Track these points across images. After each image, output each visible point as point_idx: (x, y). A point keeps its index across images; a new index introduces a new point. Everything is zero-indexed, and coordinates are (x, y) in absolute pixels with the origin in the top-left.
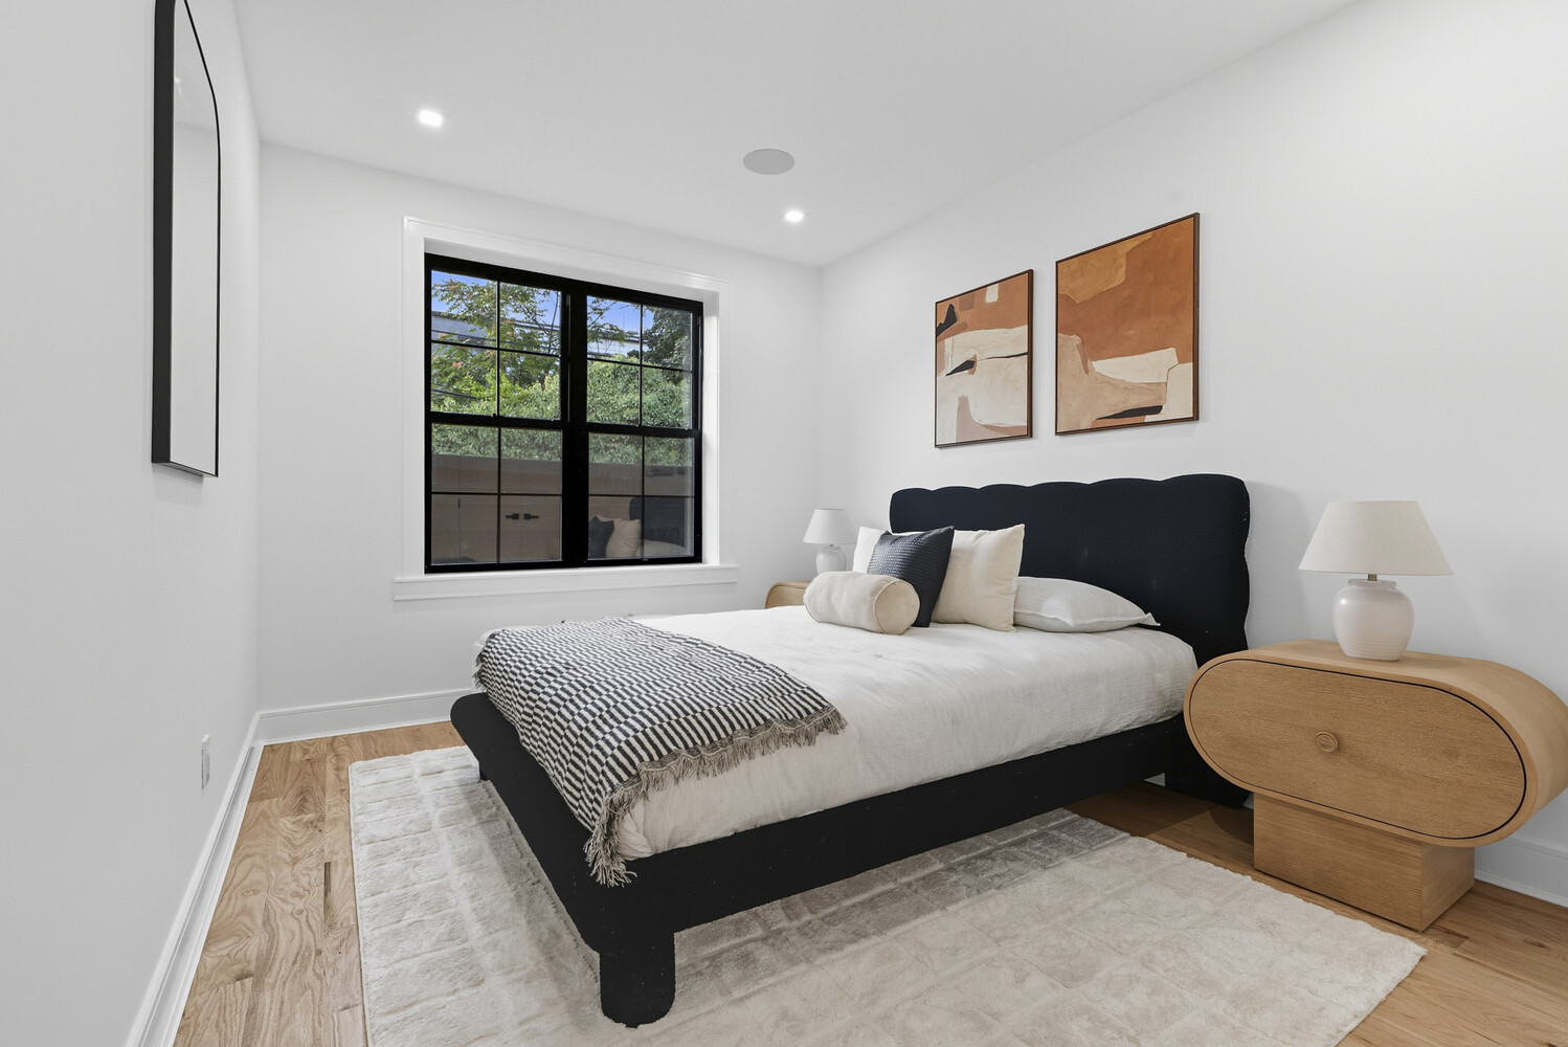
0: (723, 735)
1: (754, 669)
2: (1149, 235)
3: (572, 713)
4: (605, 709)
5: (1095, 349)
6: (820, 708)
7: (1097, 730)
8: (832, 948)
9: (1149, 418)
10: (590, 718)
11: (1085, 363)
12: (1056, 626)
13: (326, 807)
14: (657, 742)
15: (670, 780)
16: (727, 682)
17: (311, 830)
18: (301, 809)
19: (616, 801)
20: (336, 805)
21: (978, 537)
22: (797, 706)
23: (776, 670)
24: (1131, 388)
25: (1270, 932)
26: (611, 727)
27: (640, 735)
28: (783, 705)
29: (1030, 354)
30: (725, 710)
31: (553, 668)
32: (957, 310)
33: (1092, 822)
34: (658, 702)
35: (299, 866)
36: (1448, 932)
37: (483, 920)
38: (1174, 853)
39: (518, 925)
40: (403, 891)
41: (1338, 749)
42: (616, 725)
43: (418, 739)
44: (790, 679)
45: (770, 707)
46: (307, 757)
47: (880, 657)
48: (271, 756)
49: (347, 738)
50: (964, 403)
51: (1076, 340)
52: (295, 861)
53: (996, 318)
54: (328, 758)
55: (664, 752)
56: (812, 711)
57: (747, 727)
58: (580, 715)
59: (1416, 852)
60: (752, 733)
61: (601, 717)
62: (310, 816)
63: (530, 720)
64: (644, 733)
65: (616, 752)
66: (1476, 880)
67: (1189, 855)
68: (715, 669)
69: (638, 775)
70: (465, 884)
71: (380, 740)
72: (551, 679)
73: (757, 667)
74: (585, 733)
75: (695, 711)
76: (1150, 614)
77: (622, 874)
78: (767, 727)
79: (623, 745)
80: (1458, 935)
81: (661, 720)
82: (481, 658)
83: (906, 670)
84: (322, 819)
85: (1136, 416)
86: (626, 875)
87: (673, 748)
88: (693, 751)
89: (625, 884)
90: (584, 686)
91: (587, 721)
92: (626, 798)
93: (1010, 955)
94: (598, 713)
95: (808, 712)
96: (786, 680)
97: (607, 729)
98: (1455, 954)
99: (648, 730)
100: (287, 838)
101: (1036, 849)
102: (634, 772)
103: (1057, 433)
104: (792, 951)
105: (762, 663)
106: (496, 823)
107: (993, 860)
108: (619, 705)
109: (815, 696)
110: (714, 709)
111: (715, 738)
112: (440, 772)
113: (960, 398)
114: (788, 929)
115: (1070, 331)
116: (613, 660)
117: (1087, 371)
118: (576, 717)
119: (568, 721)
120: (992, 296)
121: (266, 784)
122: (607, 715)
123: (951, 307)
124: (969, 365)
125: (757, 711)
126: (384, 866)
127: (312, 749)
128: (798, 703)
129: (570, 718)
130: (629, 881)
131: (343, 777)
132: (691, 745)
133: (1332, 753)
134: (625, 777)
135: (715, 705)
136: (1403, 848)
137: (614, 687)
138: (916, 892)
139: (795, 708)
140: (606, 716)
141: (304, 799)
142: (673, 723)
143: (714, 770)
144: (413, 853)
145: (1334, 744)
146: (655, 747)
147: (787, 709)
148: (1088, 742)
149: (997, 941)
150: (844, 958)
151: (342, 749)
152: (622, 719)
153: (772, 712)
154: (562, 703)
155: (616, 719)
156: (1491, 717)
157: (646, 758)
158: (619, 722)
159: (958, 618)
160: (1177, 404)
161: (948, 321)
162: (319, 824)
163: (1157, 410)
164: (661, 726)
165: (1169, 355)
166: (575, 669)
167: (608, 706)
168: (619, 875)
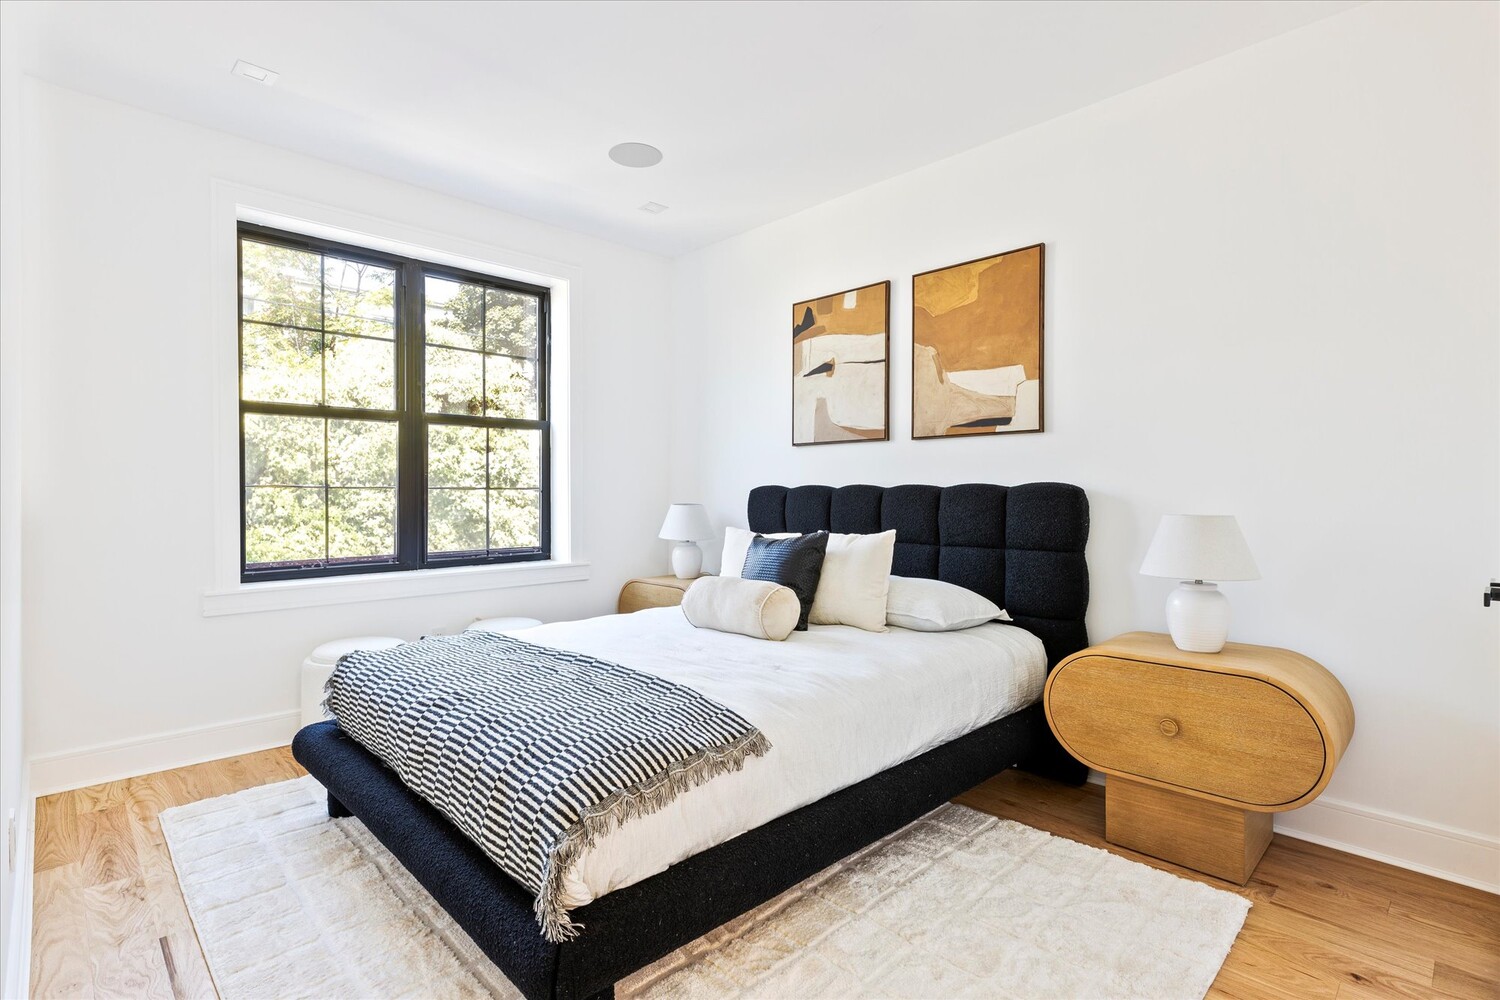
0: (659, 770)
1: (665, 690)
2: (999, 259)
3: (481, 753)
4: (523, 747)
5: (948, 362)
6: (744, 731)
7: (971, 725)
8: (763, 966)
9: (999, 428)
10: (508, 759)
11: (940, 373)
12: (928, 626)
13: (143, 869)
14: (594, 783)
15: (614, 822)
16: (646, 709)
17: (129, 898)
18: (108, 874)
19: (563, 853)
20: (154, 865)
21: (850, 541)
22: (721, 730)
23: (690, 692)
24: (983, 400)
25: (1133, 901)
26: (537, 769)
27: (574, 776)
28: (708, 731)
29: (887, 361)
30: (654, 741)
31: (442, 699)
32: (815, 312)
33: (963, 809)
34: (583, 737)
35: (126, 946)
36: (1263, 883)
37: (379, 985)
38: (1040, 833)
39: (421, 985)
40: (272, 962)
41: (1179, 733)
42: (541, 766)
43: (238, 774)
44: (706, 701)
45: (697, 735)
46: (98, 808)
47: (778, 668)
48: (49, 811)
49: (148, 778)
50: (821, 406)
51: (931, 351)
52: (120, 941)
53: (853, 326)
54: (128, 806)
55: (605, 794)
56: (738, 735)
57: (680, 759)
58: (491, 754)
59: (1240, 818)
60: (685, 764)
61: (520, 757)
62: (124, 882)
63: (420, 758)
64: (577, 773)
65: (551, 797)
66: (1275, 834)
67: (1052, 834)
68: (624, 692)
69: (580, 821)
70: (346, 945)
71: (191, 779)
72: (443, 712)
73: (668, 689)
74: (504, 775)
75: (625, 746)
76: (1004, 610)
77: (569, 926)
78: (700, 757)
79: (557, 789)
80: (1270, 885)
81: (593, 758)
82: (331, 683)
83: (809, 682)
84: (140, 884)
85: (988, 425)
86: (573, 927)
87: (613, 789)
88: (633, 788)
89: (575, 937)
90: (489, 721)
91: (504, 763)
92: (572, 849)
93: (923, 952)
94: (516, 753)
95: (734, 737)
96: (703, 702)
97: (532, 771)
98: (1271, 903)
99: (582, 771)
100: (100, 913)
101: (921, 841)
102: (575, 818)
103: (913, 438)
104: (720, 976)
105: (672, 684)
106: (365, 868)
107: (885, 855)
108: (538, 742)
109: (737, 719)
110: (643, 742)
111: (651, 774)
112: (279, 813)
113: (818, 400)
114: (711, 952)
115: (926, 342)
116: (508, 687)
117: (942, 381)
118: (488, 757)
119: (479, 762)
120: (850, 302)
121: (52, 847)
122: (528, 755)
123: (809, 311)
124: (827, 368)
125: (687, 741)
126: (241, 935)
127: (103, 797)
128: (722, 727)
129: (481, 758)
130: (577, 934)
131: (154, 828)
132: (629, 784)
133: (1173, 737)
134: (567, 825)
135: (644, 737)
136: (1230, 816)
137: (525, 720)
138: (823, 897)
139: (721, 733)
140: (526, 756)
141: (109, 861)
142: (606, 760)
143: (653, 807)
144: (272, 915)
145: (1174, 728)
146: (593, 789)
147: (713, 735)
148: (964, 736)
149: (909, 939)
150: (772, 976)
151: (143, 793)
152: (548, 760)
153: (701, 740)
154: (465, 741)
155: (539, 759)
156: (1299, 702)
157: (588, 803)
158: (545, 763)
159: (832, 620)
160: (1024, 417)
161: (805, 323)
162: (139, 891)
163: (1007, 421)
164: (594, 765)
165: (1017, 372)
166: (468, 700)
167: (526, 744)
168: (566, 929)
